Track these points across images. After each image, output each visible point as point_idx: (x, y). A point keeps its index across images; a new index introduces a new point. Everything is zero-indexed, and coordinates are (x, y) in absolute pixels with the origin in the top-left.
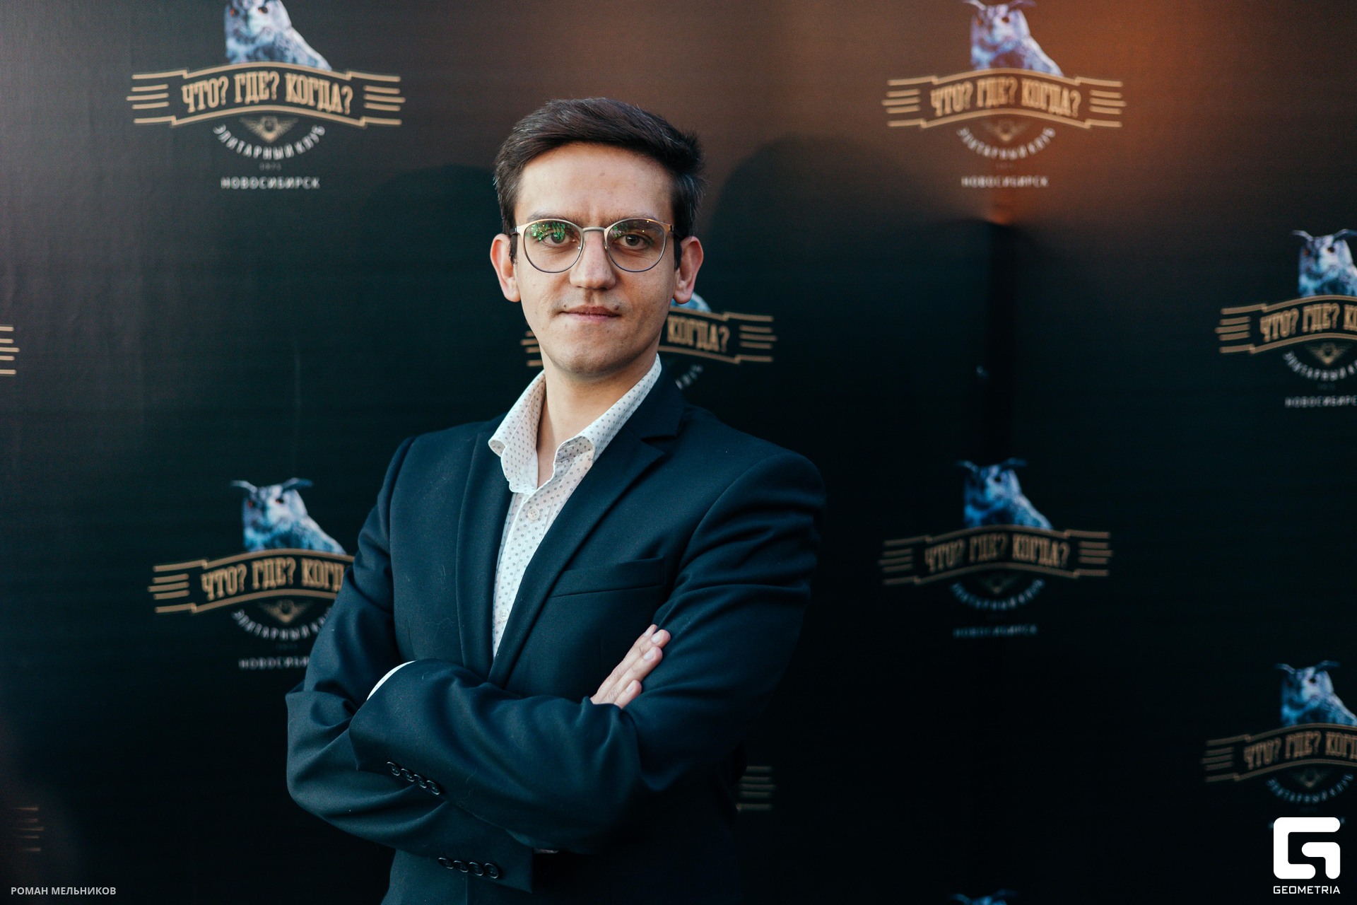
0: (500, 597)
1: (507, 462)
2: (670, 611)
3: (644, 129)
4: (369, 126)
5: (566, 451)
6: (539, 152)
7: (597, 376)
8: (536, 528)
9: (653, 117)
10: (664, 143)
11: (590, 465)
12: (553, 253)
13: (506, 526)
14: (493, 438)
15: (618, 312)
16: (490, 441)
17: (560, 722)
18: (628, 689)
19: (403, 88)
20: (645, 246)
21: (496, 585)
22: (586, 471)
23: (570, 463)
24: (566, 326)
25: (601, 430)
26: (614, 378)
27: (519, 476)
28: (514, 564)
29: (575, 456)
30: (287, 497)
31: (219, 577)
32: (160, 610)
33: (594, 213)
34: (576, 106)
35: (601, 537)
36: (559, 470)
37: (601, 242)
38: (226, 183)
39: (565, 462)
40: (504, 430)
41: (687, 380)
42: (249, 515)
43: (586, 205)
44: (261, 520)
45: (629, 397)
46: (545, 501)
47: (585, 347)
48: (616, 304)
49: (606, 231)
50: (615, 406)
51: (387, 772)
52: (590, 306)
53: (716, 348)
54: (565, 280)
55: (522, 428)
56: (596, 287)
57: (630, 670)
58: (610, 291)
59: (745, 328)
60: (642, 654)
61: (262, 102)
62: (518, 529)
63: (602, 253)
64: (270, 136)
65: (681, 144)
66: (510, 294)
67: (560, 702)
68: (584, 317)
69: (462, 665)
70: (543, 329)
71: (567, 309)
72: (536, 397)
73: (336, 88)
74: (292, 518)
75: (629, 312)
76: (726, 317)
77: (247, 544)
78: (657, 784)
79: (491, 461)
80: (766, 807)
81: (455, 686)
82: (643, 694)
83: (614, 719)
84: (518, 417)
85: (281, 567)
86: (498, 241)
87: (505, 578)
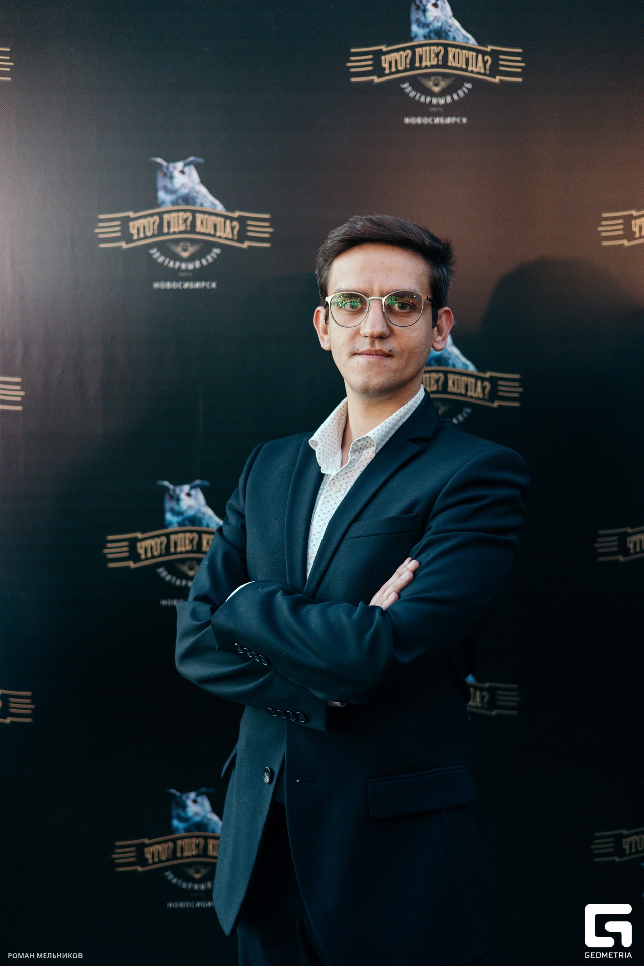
0: (312, 541)
1: (320, 454)
2: (420, 548)
3: (411, 234)
4: (250, 247)
5: (357, 446)
6: (342, 249)
7: (378, 396)
8: (337, 497)
9: (419, 228)
10: (424, 243)
11: (374, 456)
12: (350, 315)
13: (319, 496)
14: (312, 438)
15: (391, 353)
16: (310, 441)
17: (344, 618)
18: (389, 598)
19: (272, 222)
20: (410, 311)
21: (310, 533)
22: (371, 460)
23: (360, 454)
24: (358, 363)
25: (380, 432)
26: (391, 399)
27: (328, 464)
28: (322, 520)
29: (363, 450)
30: (193, 492)
31: (148, 545)
32: (111, 565)
33: (376, 288)
34: (366, 219)
35: (377, 501)
36: (352, 458)
37: (380, 307)
38: (156, 285)
39: (357, 454)
40: (319, 434)
41: (461, 418)
42: (168, 504)
43: (371, 283)
44: (176, 507)
45: (400, 412)
46: (343, 479)
47: (369, 377)
48: (390, 348)
49: (384, 300)
50: (391, 417)
51: (234, 651)
52: (373, 349)
53: (481, 396)
54: (357, 333)
55: (331, 433)
56: (376, 336)
57: (392, 586)
58: (386, 340)
59: (501, 383)
60: (400, 575)
61: (180, 232)
62: (325, 497)
63: (381, 314)
64: (185, 255)
65: (436, 244)
66: (325, 346)
67: (345, 605)
68: (370, 356)
69: (286, 584)
70: (344, 365)
71: (359, 352)
72: (343, 414)
73: (228, 223)
74: (196, 506)
75: (399, 353)
76: (488, 375)
77: (167, 523)
78: (405, 658)
79: (310, 454)
80: (514, 713)
81: (279, 596)
82: (400, 600)
83: (377, 615)
84: (329, 425)
85: (189, 539)
86: (319, 311)
87: (316, 529)
